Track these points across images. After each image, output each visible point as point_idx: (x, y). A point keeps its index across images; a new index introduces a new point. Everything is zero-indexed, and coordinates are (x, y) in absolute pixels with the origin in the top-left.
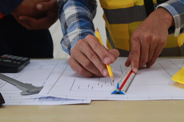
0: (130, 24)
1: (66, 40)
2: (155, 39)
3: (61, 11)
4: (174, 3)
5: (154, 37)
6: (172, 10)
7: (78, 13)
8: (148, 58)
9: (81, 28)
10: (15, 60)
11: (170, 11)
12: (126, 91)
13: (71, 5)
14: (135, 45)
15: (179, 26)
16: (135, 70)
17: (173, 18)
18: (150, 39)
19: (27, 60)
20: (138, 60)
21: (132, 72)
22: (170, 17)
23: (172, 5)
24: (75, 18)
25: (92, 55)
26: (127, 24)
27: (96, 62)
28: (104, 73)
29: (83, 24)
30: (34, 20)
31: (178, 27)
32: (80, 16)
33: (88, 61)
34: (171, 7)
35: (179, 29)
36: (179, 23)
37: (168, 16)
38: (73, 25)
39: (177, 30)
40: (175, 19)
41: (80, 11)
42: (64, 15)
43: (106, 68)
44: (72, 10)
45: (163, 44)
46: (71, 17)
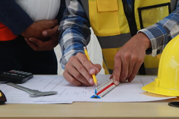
0: (118, 48)
1: (63, 60)
2: (134, 58)
3: (61, 37)
4: (152, 29)
5: (133, 56)
6: (149, 34)
7: (74, 38)
8: (129, 74)
9: (75, 49)
10: (21, 74)
11: (147, 35)
12: (103, 96)
13: (69, 32)
14: (117, 63)
15: (156, 48)
16: (116, 83)
17: (150, 41)
18: (129, 58)
19: (31, 75)
20: (119, 75)
21: (113, 84)
22: (148, 40)
23: (150, 30)
24: (71, 42)
25: (81, 68)
26: (116, 49)
27: (84, 73)
28: (91, 82)
29: (77, 46)
30: (40, 42)
31: (154, 49)
32: (75, 41)
33: (78, 73)
34: (149, 31)
35: (156, 50)
36: (156, 45)
37: (146, 39)
38: (69, 47)
39: (154, 51)
40: (152, 42)
41: (75, 37)
42: (63, 40)
43: (92, 77)
44: (69, 37)
45: (140, 62)
46: (67, 41)
